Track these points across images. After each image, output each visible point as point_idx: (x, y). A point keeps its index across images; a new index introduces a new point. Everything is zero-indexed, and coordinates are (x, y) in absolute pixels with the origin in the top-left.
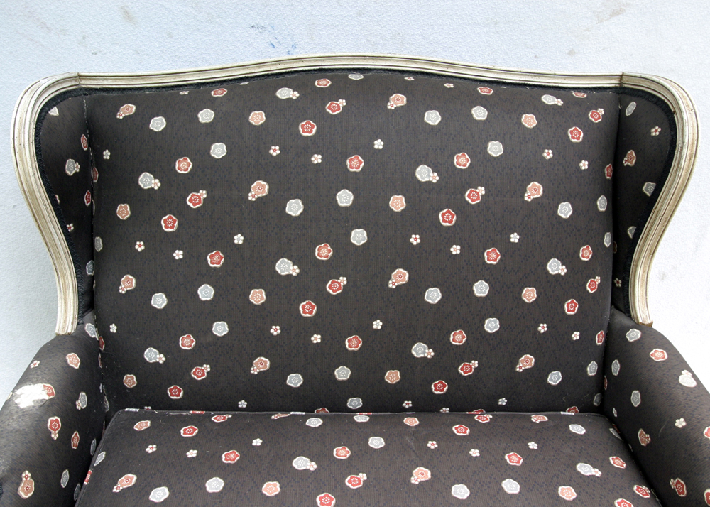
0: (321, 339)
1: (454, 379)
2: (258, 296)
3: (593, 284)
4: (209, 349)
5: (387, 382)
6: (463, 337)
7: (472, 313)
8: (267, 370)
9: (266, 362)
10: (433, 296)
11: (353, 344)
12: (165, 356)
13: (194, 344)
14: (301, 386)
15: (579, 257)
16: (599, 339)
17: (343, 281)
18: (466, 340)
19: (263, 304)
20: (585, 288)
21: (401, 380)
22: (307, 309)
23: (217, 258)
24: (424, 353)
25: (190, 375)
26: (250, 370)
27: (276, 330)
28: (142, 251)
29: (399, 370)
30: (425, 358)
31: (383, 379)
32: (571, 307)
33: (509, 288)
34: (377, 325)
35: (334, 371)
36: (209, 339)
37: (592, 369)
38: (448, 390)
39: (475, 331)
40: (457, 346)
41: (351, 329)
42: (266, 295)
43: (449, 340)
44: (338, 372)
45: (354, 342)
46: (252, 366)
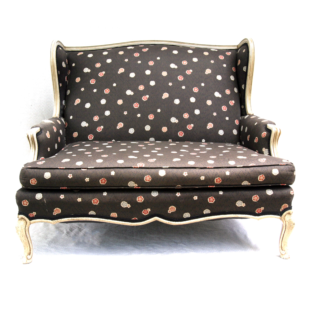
0: (141, 115)
1: (186, 131)
2: (120, 102)
3: (232, 103)
4: (104, 120)
5: (163, 131)
6: (188, 116)
7: (190, 108)
8: (122, 127)
9: (122, 124)
10: (177, 102)
11: (151, 117)
12: (88, 124)
13: (98, 119)
14: (134, 133)
15: (225, 93)
16: (237, 122)
17: (148, 96)
18: (189, 117)
19: (122, 104)
20: (229, 103)
21: (167, 131)
22: (136, 106)
23: (107, 91)
24: (175, 121)
25: (96, 130)
26: (116, 127)
27: (126, 113)
28: (83, 91)
29: (167, 127)
30: (175, 123)
31: (161, 130)
32: (224, 108)
33: (202, 100)
34: (159, 111)
35: (145, 127)
36: (103, 117)
37: (235, 132)
38: (184, 135)
39: (192, 114)
40: (186, 119)
41: (150, 112)
42: (123, 102)
43: (183, 116)
44: (146, 127)
45: (151, 116)
46: (117, 126)
